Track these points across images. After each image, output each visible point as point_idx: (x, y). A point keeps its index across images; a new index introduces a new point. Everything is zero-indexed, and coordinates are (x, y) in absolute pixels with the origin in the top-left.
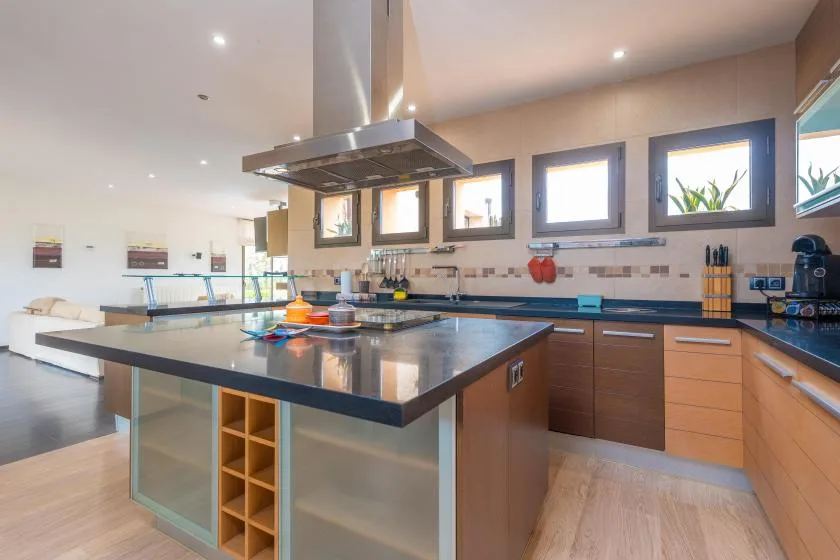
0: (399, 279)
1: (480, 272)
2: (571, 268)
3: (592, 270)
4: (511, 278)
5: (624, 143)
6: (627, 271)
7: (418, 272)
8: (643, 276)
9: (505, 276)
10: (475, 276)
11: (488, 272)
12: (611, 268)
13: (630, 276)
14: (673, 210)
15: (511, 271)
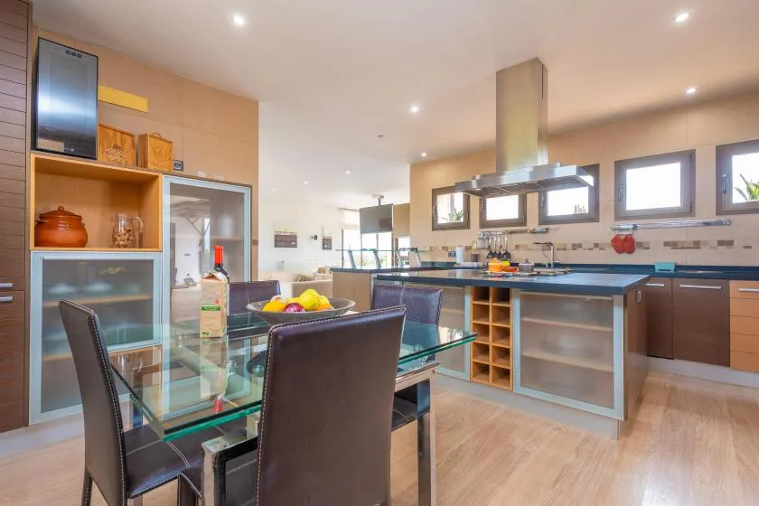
0: (502, 252)
1: (570, 246)
2: (648, 243)
3: (667, 244)
4: (596, 250)
5: (694, 151)
6: (697, 245)
7: (517, 247)
8: (711, 248)
9: (592, 249)
10: (565, 249)
11: (576, 247)
12: (683, 242)
13: (699, 248)
14: (737, 199)
15: (596, 245)
